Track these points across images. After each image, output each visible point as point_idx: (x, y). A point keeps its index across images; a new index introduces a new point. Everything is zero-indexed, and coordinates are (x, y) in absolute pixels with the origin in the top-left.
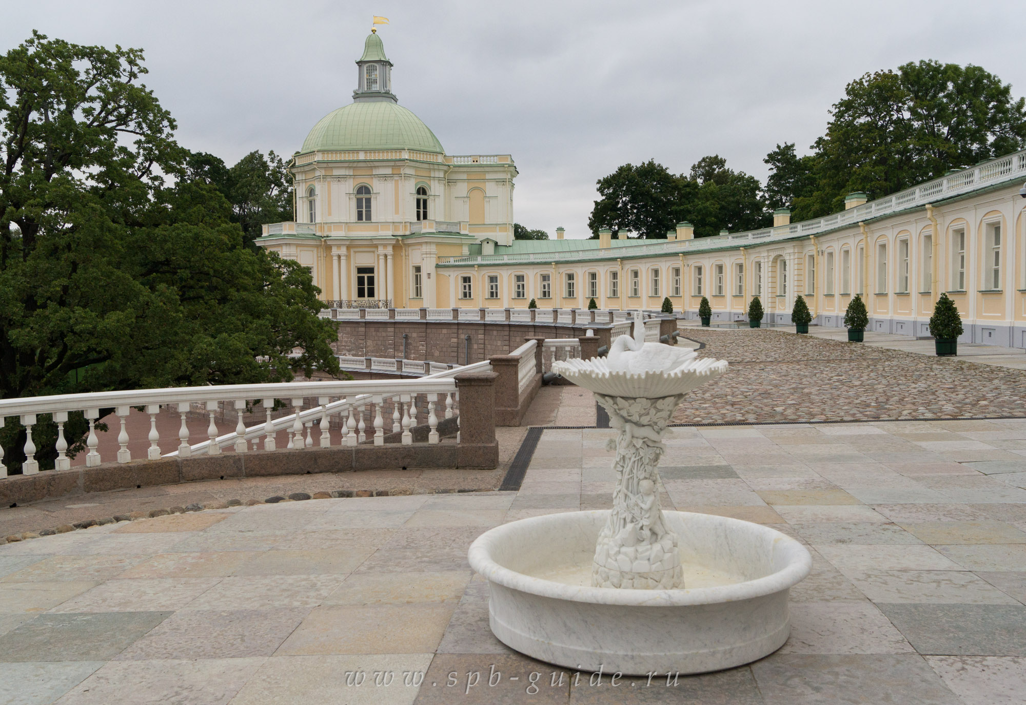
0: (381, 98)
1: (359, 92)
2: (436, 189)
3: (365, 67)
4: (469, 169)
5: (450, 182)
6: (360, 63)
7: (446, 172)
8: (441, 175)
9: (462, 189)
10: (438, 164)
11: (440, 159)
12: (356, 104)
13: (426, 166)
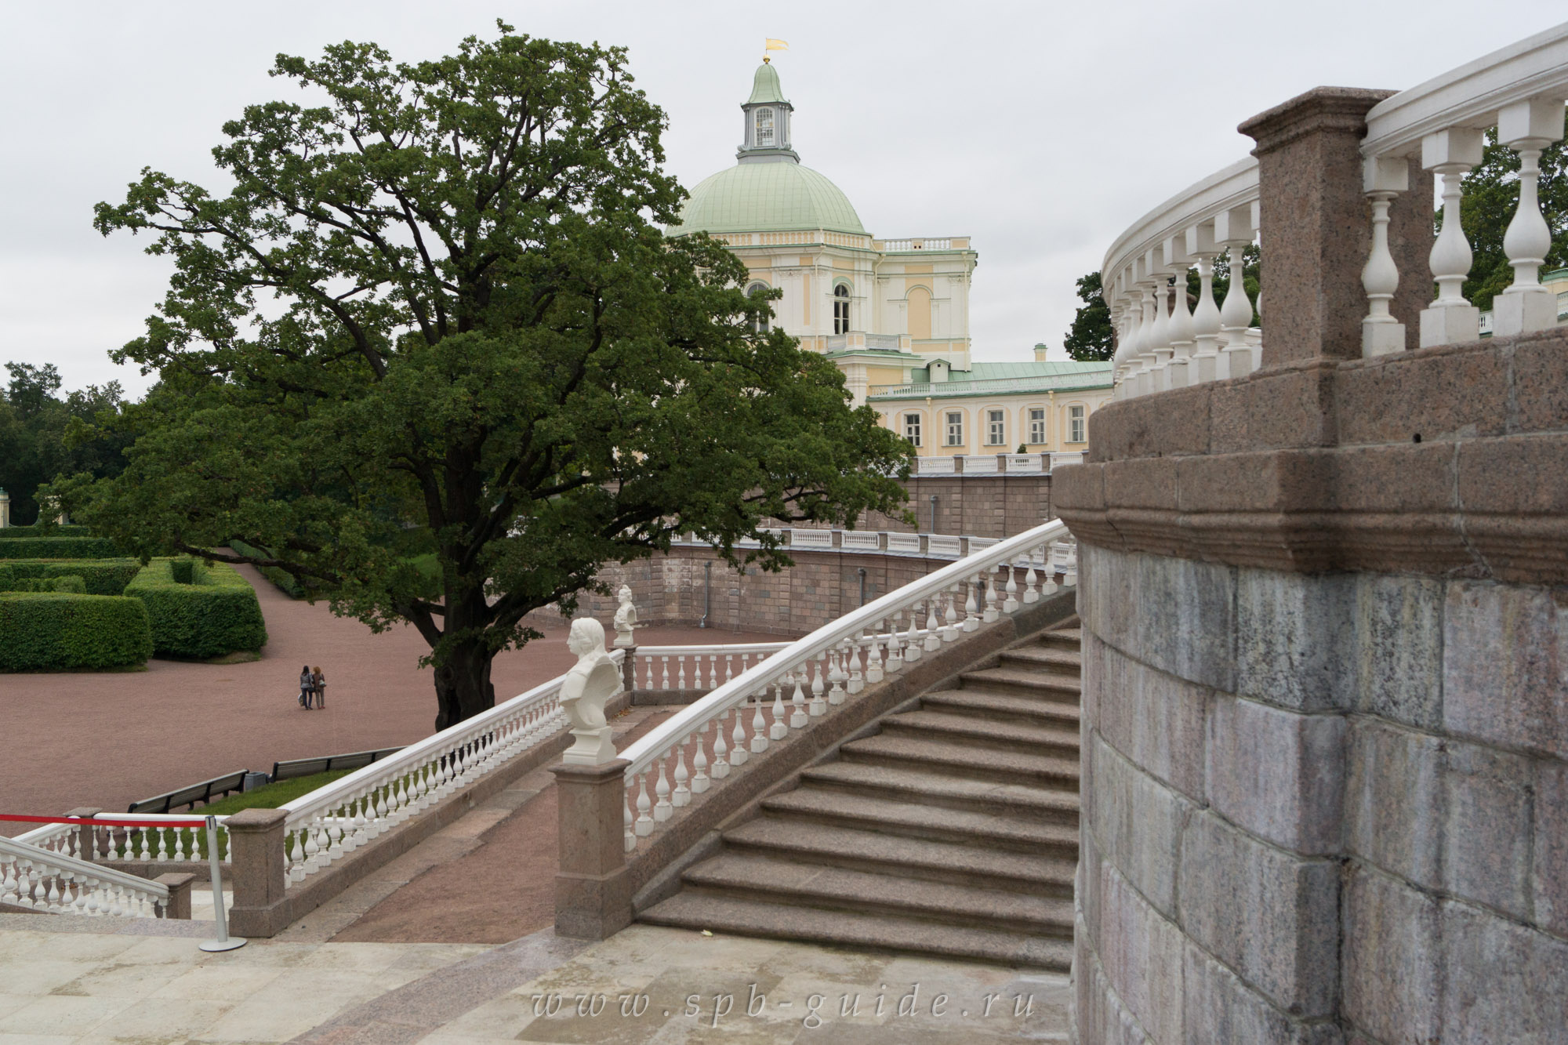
0: (778, 157)
1: (747, 149)
2: (861, 287)
3: (755, 112)
4: (908, 259)
5: (881, 278)
6: (747, 108)
7: (875, 263)
8: (869, 267)
9: (897, 287)
10: (866, 252)
11: (866, 244)
12: (743, 166)
13: (847, 254)
